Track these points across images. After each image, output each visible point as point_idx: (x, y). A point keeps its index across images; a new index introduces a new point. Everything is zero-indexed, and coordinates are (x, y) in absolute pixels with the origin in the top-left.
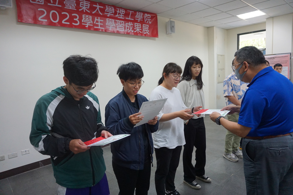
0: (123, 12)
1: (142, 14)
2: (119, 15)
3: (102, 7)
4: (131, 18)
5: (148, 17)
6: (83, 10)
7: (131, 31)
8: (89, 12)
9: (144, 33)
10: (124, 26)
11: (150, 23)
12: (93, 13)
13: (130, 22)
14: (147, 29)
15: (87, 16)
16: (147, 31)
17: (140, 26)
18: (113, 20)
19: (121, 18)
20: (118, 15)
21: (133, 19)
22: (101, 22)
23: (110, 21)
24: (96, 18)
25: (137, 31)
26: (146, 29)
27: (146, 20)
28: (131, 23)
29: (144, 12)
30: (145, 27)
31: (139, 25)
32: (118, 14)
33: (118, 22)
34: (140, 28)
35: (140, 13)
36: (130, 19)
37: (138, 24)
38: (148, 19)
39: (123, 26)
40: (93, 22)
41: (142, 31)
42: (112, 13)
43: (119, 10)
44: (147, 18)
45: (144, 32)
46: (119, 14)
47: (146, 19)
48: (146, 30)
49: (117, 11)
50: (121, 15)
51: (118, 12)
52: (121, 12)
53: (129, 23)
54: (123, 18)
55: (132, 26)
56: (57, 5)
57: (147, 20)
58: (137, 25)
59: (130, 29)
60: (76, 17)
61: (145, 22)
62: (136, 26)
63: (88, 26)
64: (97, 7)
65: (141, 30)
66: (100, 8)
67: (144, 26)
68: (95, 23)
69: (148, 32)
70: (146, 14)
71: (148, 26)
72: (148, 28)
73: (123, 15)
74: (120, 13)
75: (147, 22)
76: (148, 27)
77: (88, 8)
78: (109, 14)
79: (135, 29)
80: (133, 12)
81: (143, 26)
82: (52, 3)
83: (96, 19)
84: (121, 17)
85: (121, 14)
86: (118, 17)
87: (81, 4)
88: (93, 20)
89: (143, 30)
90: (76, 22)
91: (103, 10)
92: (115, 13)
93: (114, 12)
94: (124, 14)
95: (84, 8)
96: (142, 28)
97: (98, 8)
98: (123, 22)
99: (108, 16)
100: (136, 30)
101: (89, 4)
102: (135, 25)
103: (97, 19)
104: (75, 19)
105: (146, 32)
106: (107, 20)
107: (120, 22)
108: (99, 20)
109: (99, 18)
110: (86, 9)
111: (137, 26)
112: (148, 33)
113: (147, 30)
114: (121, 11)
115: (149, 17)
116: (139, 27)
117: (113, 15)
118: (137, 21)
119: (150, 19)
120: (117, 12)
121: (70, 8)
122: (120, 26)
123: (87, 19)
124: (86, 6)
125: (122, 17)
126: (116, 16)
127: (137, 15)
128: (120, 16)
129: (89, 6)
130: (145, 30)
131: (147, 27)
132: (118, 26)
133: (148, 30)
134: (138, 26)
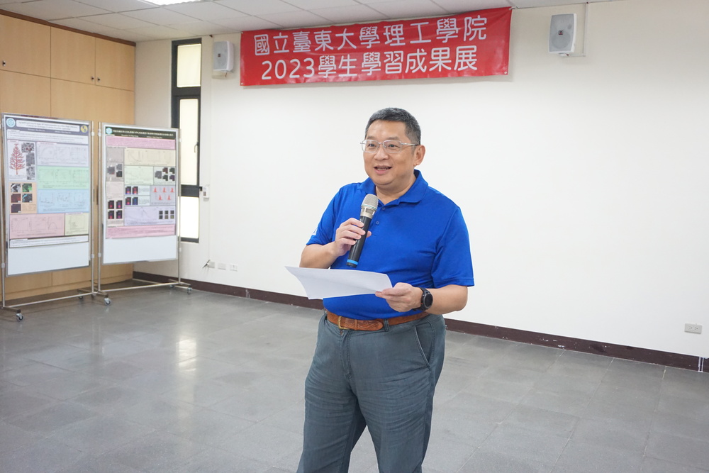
0: (399, 32)
1: (455, 22)
2: (394, 39)
3: (352, 34)
4: (423, 39)
5: (475, 25)
6: (322, 48)
7: (420, 70)
8: (332, 48)
9: (459, 69)
10: (402, 61)
11: (480, 38)
12: (339, 48)
13: (418, 50)
14: (470, 56)
15: (327, 58)
16: (470, 62)
17: (448, 53)
18: (379, 53)
19: (399, 44)
20: (391, 41)
21: (430, 41)
22: (352, 64)
23: (372, 57)
24: (343, 57)
25: (438, 67)
26: (467, 57)
27: (469, 34)
28: (421, 52)
29: (460, 16)
30: (464, 52)
31: (443, 51)
32: (390, 39)
33: (390, 55)
34: (448, 57)
35: (447, 21)
36: (421, 41)
37: (440, 49)
38: (476, 30)
39: (399, 61)
40: (338, 65)
41: (452, 65)
42: (376, 40)
43: (389, 29)
44: (473, 27)
45: (459, 66)
46: (391, 37)
47: (468, 31)
48: (467, 61)
49: (384, 34)
50: (398, 39)
51: (387, 34)
52: (394, 32)
53: (416, 52)
54: (404, 44)
55: (424, 59)
56: (283, 51)
57: (473, 32)
58: (438, 51)
59: (417, 65)
60: (309, 63)
61: (465, 40)
62: (435, 56)
63: (329, 75)
64: (342, 37)
65: (450, 61)
66: (347, 37)
67: (460, 50)
68: (339, 67)
69: (474, 63)
70: (470, 18)
71: (473, 49)
72: (473, 53)
73: (400, 36)
74: (393, 35)
75: (471, 39)
76: (475, 51)
77: (330, 42)
78: (370, 43)
79: (431, 62)
80: (427, 23)
81: (458, 52)
82: (278, 48)
83: (343, 60)
84: (398, 42)
85: (396, 37)
86: (391, 45)
87: (317, 40)
88: (337, 62)
89: (457, 61)
90: (310, 72)
91: (355, 40)
92: (383, 39)
93: (377, 36)
94: (402, 34)
95: (324, 44)
96: (453, 58)
97: (345, 38)
98: (400, 55)
99: (368, 47)
100: (436, 64)
101: (328, 35)
102: (433, 54)
103: (346, 58)
104: (308, 68)
105: (465, 64)
106: (365, 57)
107: (394, 54)
108: (349, 60)
109: (349, 55)
110: (328, 44)
111: (438, 56)
112: (474, 66)
113: (471, 60)
114: (392, 30)
115: (483, 21)
116: (446, 55)
117: (379, 42)
118: (439, 43)
119: (480, 29)
120: (386, 36)
121: (302, 51)
122: (393, 64)
123: (327, 62)
124: (325, 41)
125: (401, 41)
126: (386, 43)
127: (439, 27)
128: (396, 42)
129: (329, 39)
130: (462, 61)
131: (470, 52)
132: (387, 65)
133: (473, 58)
134: (440, 53)
